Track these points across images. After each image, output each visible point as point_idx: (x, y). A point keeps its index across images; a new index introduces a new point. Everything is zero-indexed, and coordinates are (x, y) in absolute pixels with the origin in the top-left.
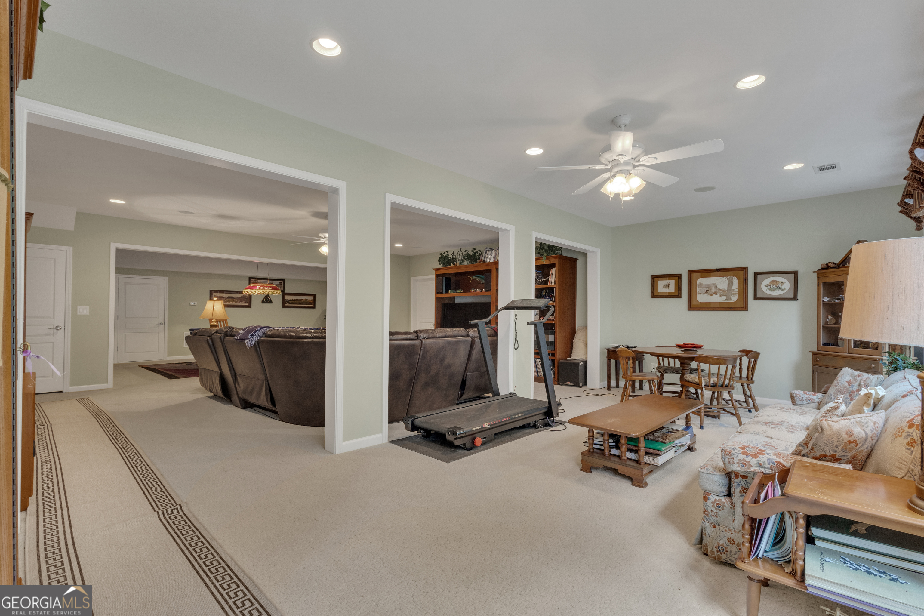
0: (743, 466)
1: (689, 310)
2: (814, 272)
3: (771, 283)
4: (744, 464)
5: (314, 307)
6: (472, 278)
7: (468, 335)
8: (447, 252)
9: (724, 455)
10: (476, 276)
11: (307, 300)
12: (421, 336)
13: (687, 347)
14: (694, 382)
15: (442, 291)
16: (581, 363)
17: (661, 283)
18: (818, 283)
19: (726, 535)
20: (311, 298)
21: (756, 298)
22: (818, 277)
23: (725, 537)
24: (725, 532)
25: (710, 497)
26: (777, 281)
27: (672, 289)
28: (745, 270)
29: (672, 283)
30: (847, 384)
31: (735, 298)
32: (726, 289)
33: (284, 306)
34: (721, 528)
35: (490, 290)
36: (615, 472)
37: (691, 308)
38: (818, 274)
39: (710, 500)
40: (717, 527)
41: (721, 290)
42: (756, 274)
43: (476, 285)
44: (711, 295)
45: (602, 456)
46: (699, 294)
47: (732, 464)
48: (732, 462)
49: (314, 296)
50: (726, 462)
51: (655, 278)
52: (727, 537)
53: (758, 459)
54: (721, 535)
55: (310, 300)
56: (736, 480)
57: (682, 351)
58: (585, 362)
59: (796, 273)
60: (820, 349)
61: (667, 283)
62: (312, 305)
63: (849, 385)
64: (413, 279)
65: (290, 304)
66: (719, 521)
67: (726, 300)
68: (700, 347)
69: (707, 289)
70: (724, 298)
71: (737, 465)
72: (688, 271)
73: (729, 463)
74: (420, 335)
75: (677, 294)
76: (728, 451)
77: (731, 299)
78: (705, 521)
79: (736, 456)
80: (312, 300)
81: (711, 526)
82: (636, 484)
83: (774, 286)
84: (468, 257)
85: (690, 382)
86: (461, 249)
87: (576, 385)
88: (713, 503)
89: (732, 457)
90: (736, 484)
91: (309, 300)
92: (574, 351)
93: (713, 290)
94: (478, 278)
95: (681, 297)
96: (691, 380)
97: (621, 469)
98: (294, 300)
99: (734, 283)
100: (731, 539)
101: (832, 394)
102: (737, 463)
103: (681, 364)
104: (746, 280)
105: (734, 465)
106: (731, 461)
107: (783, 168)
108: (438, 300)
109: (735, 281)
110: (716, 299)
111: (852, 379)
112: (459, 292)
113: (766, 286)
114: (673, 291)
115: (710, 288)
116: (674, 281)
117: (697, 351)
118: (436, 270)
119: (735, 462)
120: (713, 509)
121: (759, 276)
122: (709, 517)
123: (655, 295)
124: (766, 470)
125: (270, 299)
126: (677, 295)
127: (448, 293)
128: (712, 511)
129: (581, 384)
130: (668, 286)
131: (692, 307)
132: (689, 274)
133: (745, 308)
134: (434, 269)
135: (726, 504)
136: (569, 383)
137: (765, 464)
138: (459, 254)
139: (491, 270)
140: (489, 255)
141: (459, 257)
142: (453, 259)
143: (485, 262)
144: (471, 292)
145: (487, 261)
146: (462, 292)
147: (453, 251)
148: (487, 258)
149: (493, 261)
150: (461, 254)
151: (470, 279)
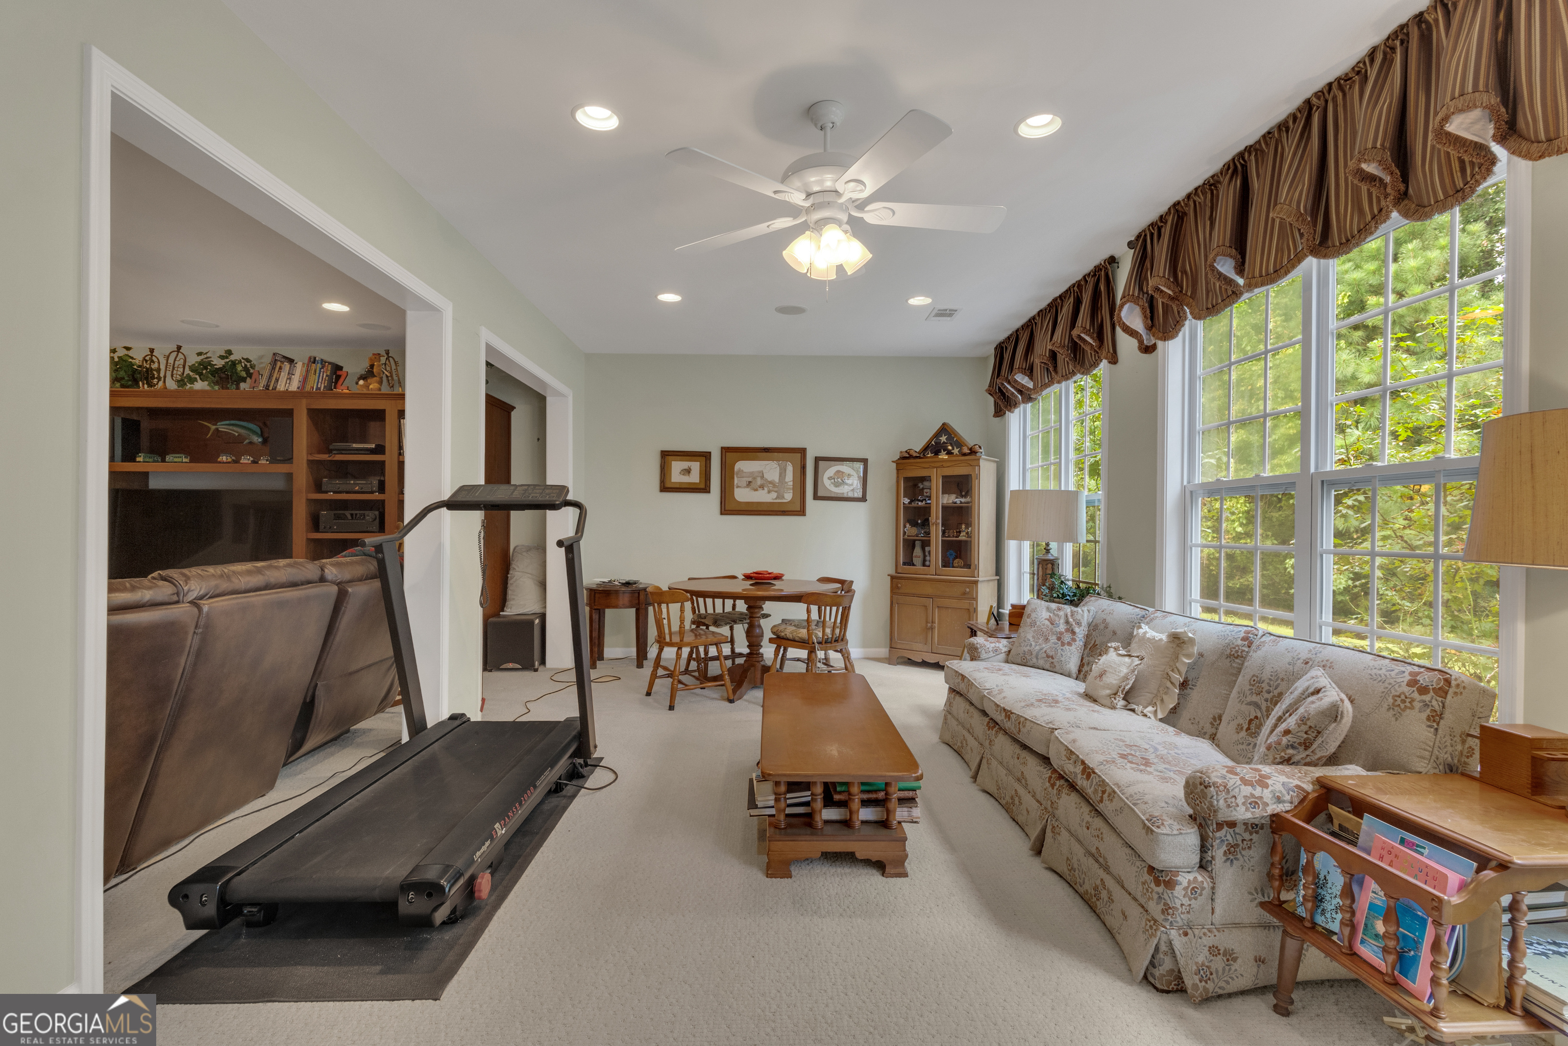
0: (1254, 807)
1: (721, 514)
2: (893, 462)
3: (835, 474)
4: (1255, 804)
6: (213, 427)
7: (322, 579)
8: (128, 349)
9: (1217, 793)
10: (227, 422)
12: (189, 591)
13: (759, 579)
14: (797, 639)
16: (537, 621)
17: (677, 466)
18: (898, 477)
19: (1205, 943)
21: (816, 497)
22: (898, 470)
23: (1205, 946)
24: (1204, 938)
25: (1179, 878)
26: (843, 473)
27: (695, 478)
28: (803, 451)
29: (696, 466)
30: (1047, 622)
31: (788, 497)
32: (777, 480)
34: (1196, 932)
35: (289, 460)
36: (847, 858)
37: (725, 510)
38: (897, 464)
39: (1181, 884)
40: (1189, 931)
41: (770, 482)
42: (817, 460)
43: (234, 446)
44: (756, 490)
45: (809, 831)
46: (738, 487)
47: (1235, 809)
48: (1234, 804)
50: (1221, 807)
51: (666, 456)
52: (1208, 945)
53: (1270, 788)
54: (1198, 945)
56: (1218, 834)
57: (751, 585)
58: (543, 617)
59: (865, 461)
60: (900, 571)
61: (686, 467)
63: (1052, 624)
66: (1191, 919)
67: (776, 499)
68: (778, 577)
69: (750, 479)
70: (774, 495)
71: (1243, 809)
72: (722, 448)
73: (1229, 806)
74: (186, 588)
75: (702, 486)
76: (1221, 785)
77: (783, 497)
78: (1168, 927)
79: (1237, 790)
81: (1180, 935)
82: (893, 871)
83: (839, 480)
84: (203, 368)
85: (788, 639)
86: (179, 348)
87: (528, 666)
88: (1186, 889)
89: (1232, 794)
90: (1218, 841)
92: (513, 597)
93: (759, 481)
94: (235, 428)
95: (709, 492)
96: (790, 636)
97: (862, 850)
99: (787, 471)
100: (1213, 946)
101: (1031, 639)
102: (1244, 804)
103: (749, 608)
104: (804, 468)
105: (1238, 809)
106: (1232, 803)
107: (907, 301)
109: (790, 468)
110: (764, 497)
111: (1051, 615)
112: (176, 460)
113: (829, 478)
114: (697, 481)
115: (755, 478)
116: (698, 464)
117: (774, 585)
119: (1240, 803)
120: (1186, 901)
121: (821, 463)
122: (1176, 918)
123: (666, 487)
124: (1285, 805)
126: (704, 488)
127: (135, 461)
128: (1182, 905)
129: (537, 663)
130: (688, 471)
131: (728, 507)
132: (724, 453)
133: (802, 512)
135: (1205, 885)
136: (511, 665)
137: (1283, 795)
138: (175, 360)
139: (293, 409)
140: (282, 373)
141: (174, 368)
142: (149, 370)
143: (271, 388)
144: (220, 462)
145: (278, 387)
146: (187, 460)
147: (152, 351)
148: (277, 380)
149: (298, 388)
150: (182, 361)
151: (209, 428)
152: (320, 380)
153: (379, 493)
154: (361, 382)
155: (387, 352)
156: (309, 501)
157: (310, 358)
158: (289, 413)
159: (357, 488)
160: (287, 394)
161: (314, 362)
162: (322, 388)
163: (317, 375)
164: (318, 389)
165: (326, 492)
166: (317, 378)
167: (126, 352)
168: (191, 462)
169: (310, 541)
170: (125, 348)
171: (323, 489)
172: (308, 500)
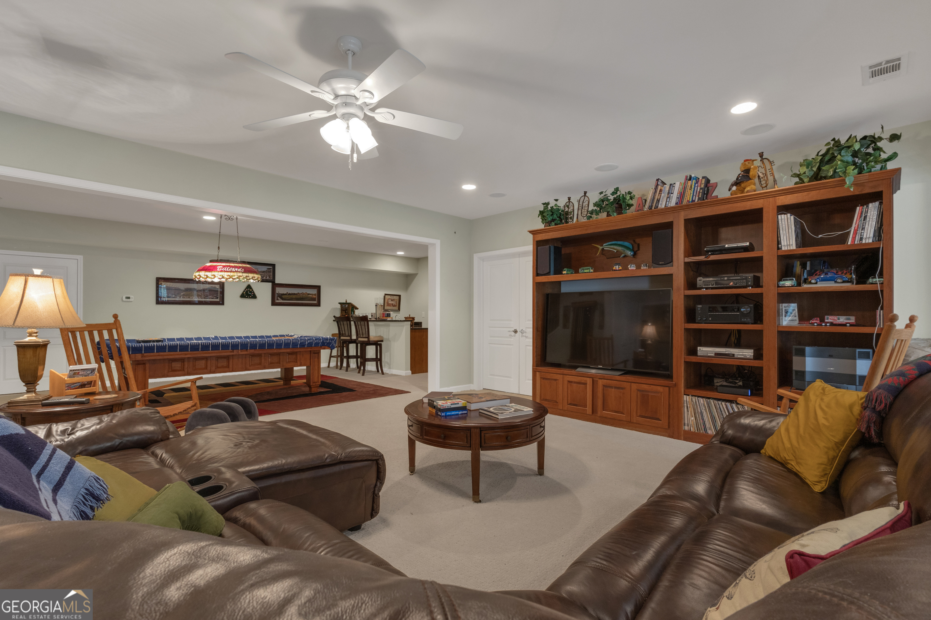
5: (318, 305)
6: (601, 248)
8: (556, 200)
10: (610, 243)
11: (308, 294)
15: (548, 271)
20: (314, 292)
33: (274, 303)
35: (670, 264)
49: (318, 288)
55: (312, 294)
62: (315, 302)
64: (476, 257)
65: (283, 299)
80: (315, 295)
84: (604, 204)
86: (585, 193)
91: (310, 294)
94: (615, 247)
98: (290, 294)
108: (538, 287)
112: (586, 271)
118: (534, 233)
125: (254, 292)
127: (562, 274)
134: (530, 232)
138: (583, 202)
139: (672, 222)
140: (663, 195)
141: (582, 208)
142: (567, 213)
143: (653, 208)
144: (615, 270)
145: (659, 206)
146: (592, 271)
147: (569, 199)
148: (658, 201)
149: (677, 203)
150: (587, 202)
151: (598, 249)
152: (695, 194)
153: (752, 287)
154: (734, 188)
155: (761, 155)
156: (687, 297)
157: (687, 177)
158: (669, 226)
159: (731, 284)
160: (667, 210)
161: (690, 179)
162: (696, 200)
163: (692, 189)
164: (693, 201)
165: (700, 289)
166: (692, 192)
167: (555, 202)
168: (594, 272)
169: (687, 330)
170: (555, 200)
171: (698, 286)
172: (685, 296)
